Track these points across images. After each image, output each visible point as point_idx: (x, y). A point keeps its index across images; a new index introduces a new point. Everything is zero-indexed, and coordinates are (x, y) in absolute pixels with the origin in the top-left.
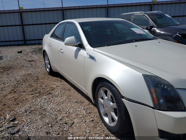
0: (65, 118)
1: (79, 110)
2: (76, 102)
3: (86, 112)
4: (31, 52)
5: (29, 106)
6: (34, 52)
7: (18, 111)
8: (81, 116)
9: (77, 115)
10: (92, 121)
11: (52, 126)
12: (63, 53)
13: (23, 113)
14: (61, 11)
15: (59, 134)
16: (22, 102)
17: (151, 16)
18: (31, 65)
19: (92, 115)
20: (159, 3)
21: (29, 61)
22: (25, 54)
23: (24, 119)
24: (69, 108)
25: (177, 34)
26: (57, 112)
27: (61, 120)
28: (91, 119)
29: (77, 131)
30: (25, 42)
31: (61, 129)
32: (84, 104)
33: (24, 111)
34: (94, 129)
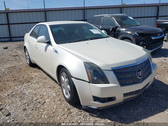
0: (39, 99)
1: (51, 93)
2: (49, 88)
3: (56, 94)
4: (16, 48)
5: (11, 91)
6: (19, 48)
7: (2, 95)
8: (51, 97)
9: (49, 96)
10: (60, 100)
11: (28, 105)
12: (37, 48)
13: (6, 97)
14: (43, 12)
15: (33, 110)
16: (5, 89)
17: (117, 18)
18: (16, 59)
19: (60, 96)
20: (128, 6)
21: (14, 56)
22: (10, 50)
23: (6, 101)
24: (43, 92)
25: (135, 33)
26: (34, 95)
27: (36, 100)
28: (59, 99)
29: (47, 107)
30: (11, 39)
31: (35, 107)
32: (56, 88)
33: (6, 95)
34: (60, 106)
